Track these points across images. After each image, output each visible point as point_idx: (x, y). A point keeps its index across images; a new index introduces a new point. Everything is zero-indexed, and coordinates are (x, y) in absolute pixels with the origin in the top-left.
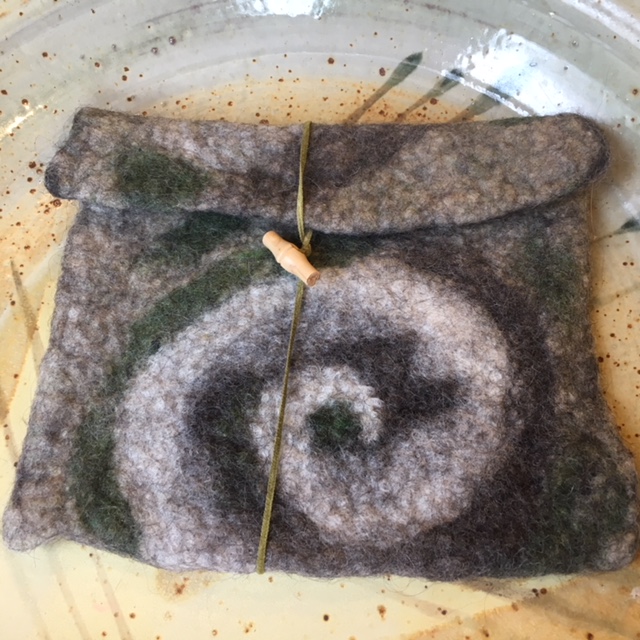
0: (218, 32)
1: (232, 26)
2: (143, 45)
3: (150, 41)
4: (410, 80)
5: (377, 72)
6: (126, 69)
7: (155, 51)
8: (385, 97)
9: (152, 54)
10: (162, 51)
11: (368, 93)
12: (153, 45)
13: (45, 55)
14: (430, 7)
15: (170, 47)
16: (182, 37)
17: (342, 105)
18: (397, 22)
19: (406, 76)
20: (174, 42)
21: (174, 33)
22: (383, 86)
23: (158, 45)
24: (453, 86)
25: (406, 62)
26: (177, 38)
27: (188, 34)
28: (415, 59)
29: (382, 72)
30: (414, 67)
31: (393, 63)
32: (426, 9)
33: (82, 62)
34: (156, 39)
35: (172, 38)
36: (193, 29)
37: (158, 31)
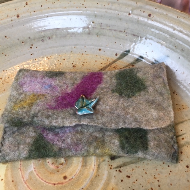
0: (64, 37)
1: (69, 36)
2: (39, 38)
3: (41, 37)
5: (115, 55)
6: (32, 45)
7: (43, 40)
8: (116, 63)
9: (42, 41)
10: (45, 41)
11: (111, 61)
12: (42, 39)
13: (6, 37)
15: (48, 40)
16: (52, 37)
17: (101, 63)
18: (123, 39)
19: (124, 57)
20: (49, 38)
21: (50, 36)
22: (116, 59)
23: (44, 39)
25: (124, 52)
26: (50, 37)
27: (54, 37)
28: (128, 51)
29: (116, 55)
30: (127, 54)
31: (120, 52)
33: (18, 41)
34: (44, 37)
35: (49, 37)
36: (56, 35)
37: (44, 35)
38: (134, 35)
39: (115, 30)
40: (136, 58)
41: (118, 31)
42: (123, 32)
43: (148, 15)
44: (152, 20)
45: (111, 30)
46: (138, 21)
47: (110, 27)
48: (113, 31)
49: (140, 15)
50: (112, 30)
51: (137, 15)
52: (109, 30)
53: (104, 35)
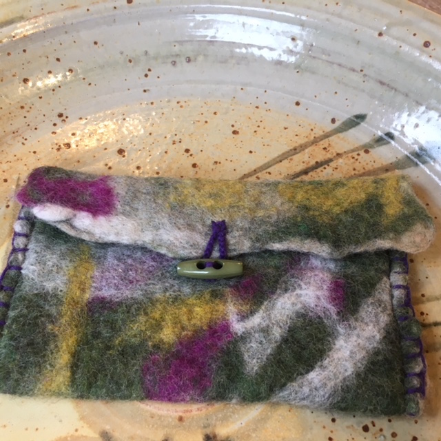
0: (222, 62)
1: (234, 61)
2: (167, 57)
3: (172, 56)
4: (352, 131)
5: (330, 120)
6: (149, 70)
7: (174, 63)
8: (330, 138)
9: (171, 65)
10: (178, 64)
11: (319, 133)
12: (174, 59)
13: (96, 43)
15: (185, 63)
16: (196, 59)
17: (297, 135)
18: (354, 88)
19: (351, 128)
20: (189, 60)
21: (191, 55)
22: (331, 131)
23: (177, 60)
24: (385, 144)
25: (353, 118)
26: (192, 58)
27: (201, 58)
28: (361, 118)
29: (333, 121)
30: (358, 124)
31: (343, 117)
32: (379, 84)
33: (120, 56)
34: (177, 55)
35: (189, 58)
36: (205, 56)
37: (180, 51)
38: (382, 83)
39: (340, 65)
40: (376, 136)
41: (346, 68)
42: (357, 72)
43: (423, 42)
44: (430, 56)
45: (330, 62)
46: (397, 53)
47: (329, 55)
48: (335, 66)
49: (404, 41)
50: (333, 63)
51: (397, 39)
52: (327, 61)
53: (313, 73)
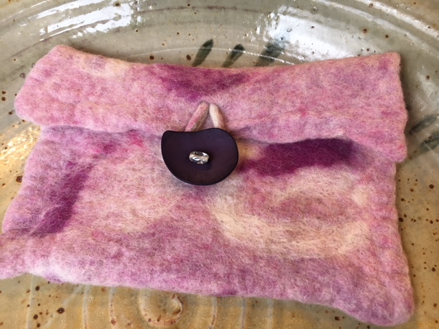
2: (13, 73)
3: (18, 70)
5: (185, 59)
6: (4, 93)
7: (23, 75)
10: (28, 74)
12: (21, 72)
14: (210, 8)
18: (191, 22)
19: (205, 57)
23: (24, 71)
24: (239, 56)
25: (203, 48)
28: (209, 44)
29: (189, 58)
30: (210, 50)
31: (195, 50)
32: (208, 10)
34: (22, 67)
37: (22, 62)
39: (168, 9)
40: (229, 53)
41: (175, 8)
42: (186, 8)
47: (155, 4)
48: (165, 11)
50: (162, 10)
52: (157, 10)
